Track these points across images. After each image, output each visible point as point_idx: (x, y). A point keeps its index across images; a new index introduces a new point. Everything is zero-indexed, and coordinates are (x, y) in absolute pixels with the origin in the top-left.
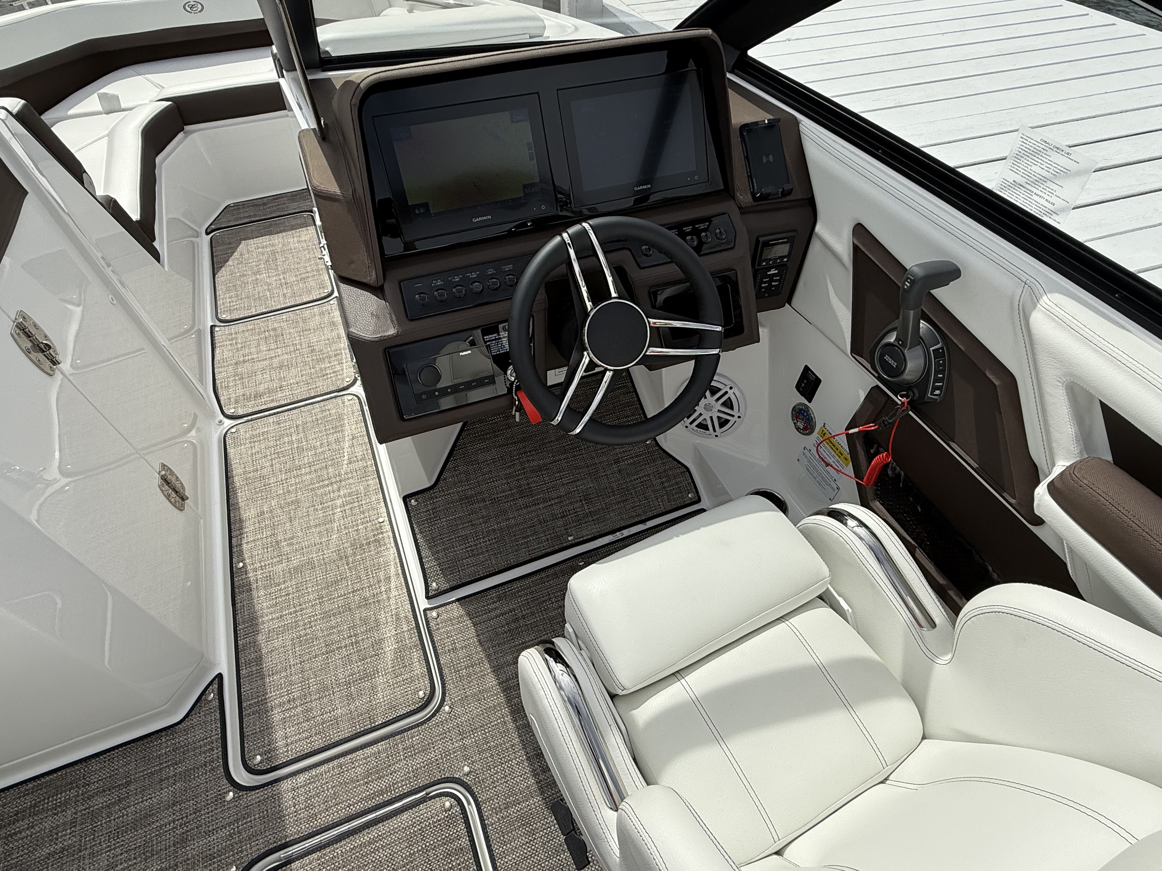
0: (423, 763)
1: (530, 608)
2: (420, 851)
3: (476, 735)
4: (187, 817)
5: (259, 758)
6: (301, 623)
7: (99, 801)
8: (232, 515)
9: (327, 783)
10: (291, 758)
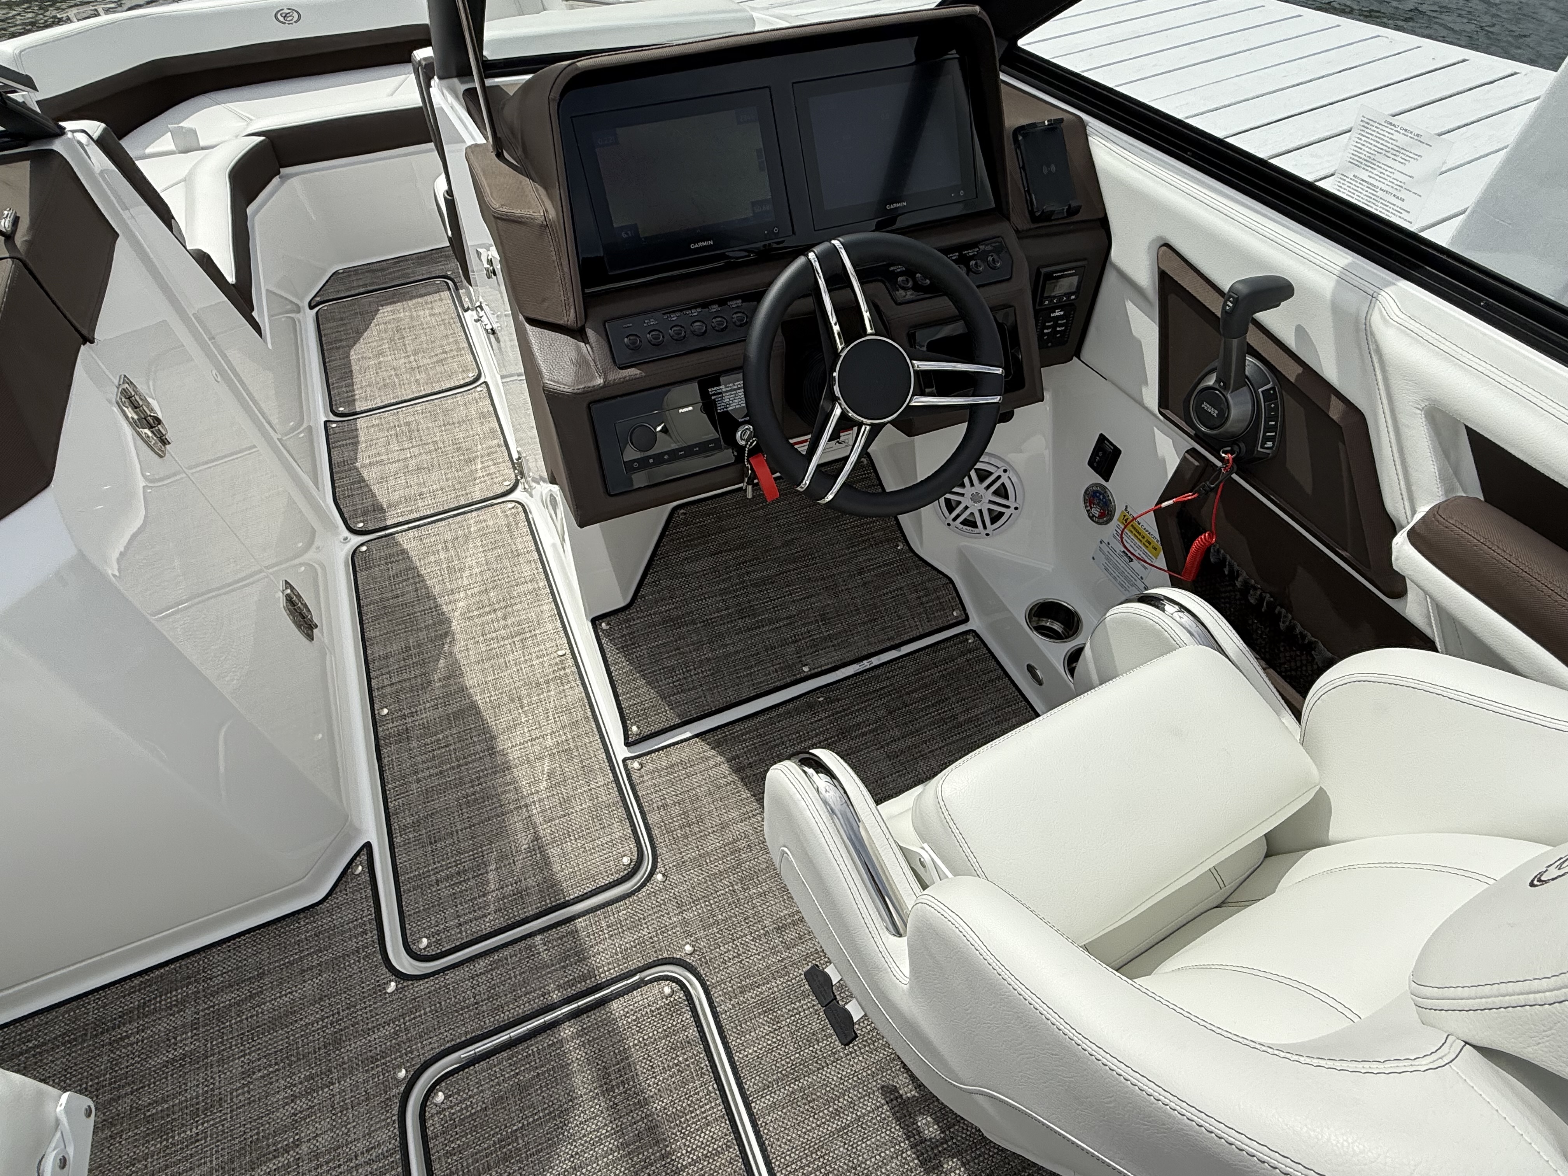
0: (634, 942)
1: (759, 754)
2: (636, 1045)
3: (698, 907)
4: (339, 1013)
5: (425, 941)
6: (467, 779)
7: (226, 998)
8: (369, 652)
9: (513, 968)
10: (465, 940)
